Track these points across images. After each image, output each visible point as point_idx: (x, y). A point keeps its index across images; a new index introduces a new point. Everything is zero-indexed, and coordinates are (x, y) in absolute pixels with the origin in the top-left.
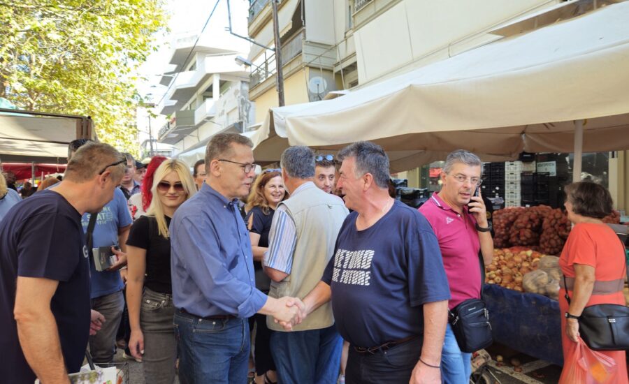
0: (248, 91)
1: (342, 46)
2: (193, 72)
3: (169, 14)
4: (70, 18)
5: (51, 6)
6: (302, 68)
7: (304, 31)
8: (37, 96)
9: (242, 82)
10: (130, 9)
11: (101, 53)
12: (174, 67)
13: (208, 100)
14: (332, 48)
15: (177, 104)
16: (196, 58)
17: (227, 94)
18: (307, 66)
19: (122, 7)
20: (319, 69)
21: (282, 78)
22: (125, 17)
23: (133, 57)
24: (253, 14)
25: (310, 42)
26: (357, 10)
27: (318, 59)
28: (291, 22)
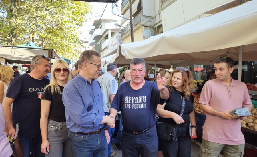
0: (121, 36)
1: (157, 17)
2: (101, 29)
3: (91, 7)
4: (55, 11)
5: (48, 7)
6: (141, 27)
7: (142, 11)
8: (45, 40)
9: (119, 32)
10: (75, 6)
11: (65, 24)
12: (94, 27)
13: (106, 40)
14: (153, 18)
15: (95, 42)
16: (102, 23)
17: (113, 37)
18: (143, 26)
19: (72, 6)
20: (148, 27)
21: (133, 31)
22: (73, 9)
23: (78, 24)
24: (123, 5)
25: (145, 16)
26: (163, 2)
27: (147, 23)
28: (137, 8)
